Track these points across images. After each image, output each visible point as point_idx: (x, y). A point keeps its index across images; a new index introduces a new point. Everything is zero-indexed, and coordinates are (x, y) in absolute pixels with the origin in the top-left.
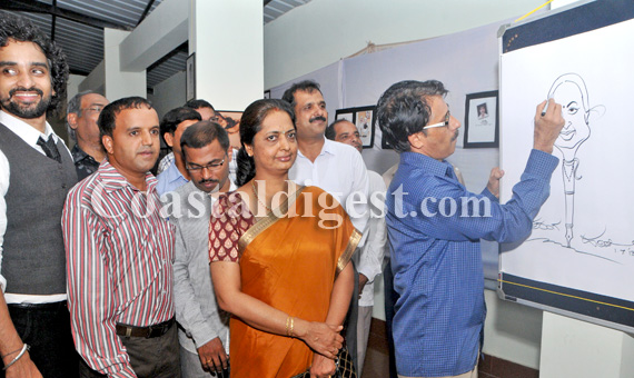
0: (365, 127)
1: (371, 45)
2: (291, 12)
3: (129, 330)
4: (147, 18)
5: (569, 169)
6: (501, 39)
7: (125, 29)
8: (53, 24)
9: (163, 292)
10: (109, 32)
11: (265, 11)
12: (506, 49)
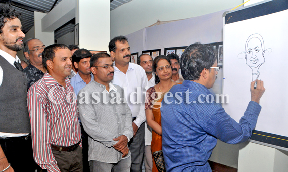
1: (159, 21)
2: (121, 6)
3: (61, 148)
4: (55, 7)
6: (224, 18)
7: (44, 12)
9: (75, 131)
10: (36, 13)
11: (111, 5)
12: (227, 22)
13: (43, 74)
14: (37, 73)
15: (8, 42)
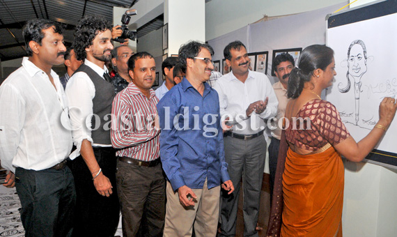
0: (262, 63)
1: (266, 17)
3: (140, 163)
5: (357, 87)
6: (327, 21)
7: (125, 7)
8: (85, 5)
9: (156, 145)
10: (115, 9)
12: (330, 26)
13: (127, 83)
14: (121, 82)
15: (97, 53)
